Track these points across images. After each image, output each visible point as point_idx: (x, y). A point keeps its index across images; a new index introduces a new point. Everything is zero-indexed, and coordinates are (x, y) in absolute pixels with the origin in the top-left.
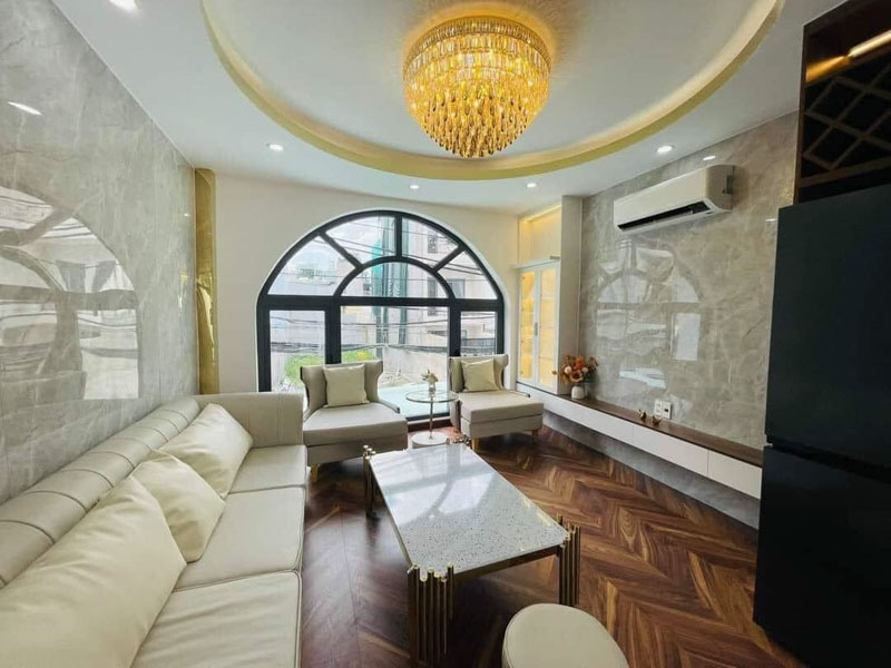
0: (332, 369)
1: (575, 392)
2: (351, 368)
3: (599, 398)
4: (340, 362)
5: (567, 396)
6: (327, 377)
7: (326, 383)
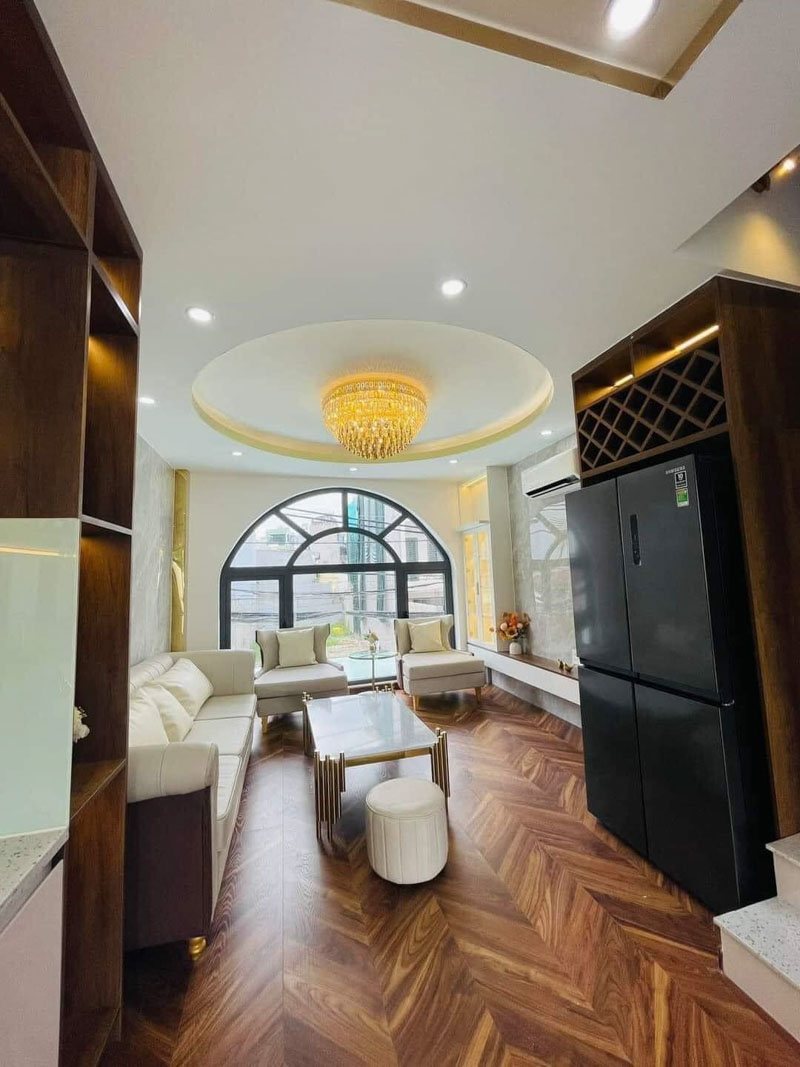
0: (285, 632)
1: (513, 647)
2: (301, 631)
3: (534, 653)
4: (292, 626)
5: (506, 653)
6: (280, 641)
7: (278, 645)
